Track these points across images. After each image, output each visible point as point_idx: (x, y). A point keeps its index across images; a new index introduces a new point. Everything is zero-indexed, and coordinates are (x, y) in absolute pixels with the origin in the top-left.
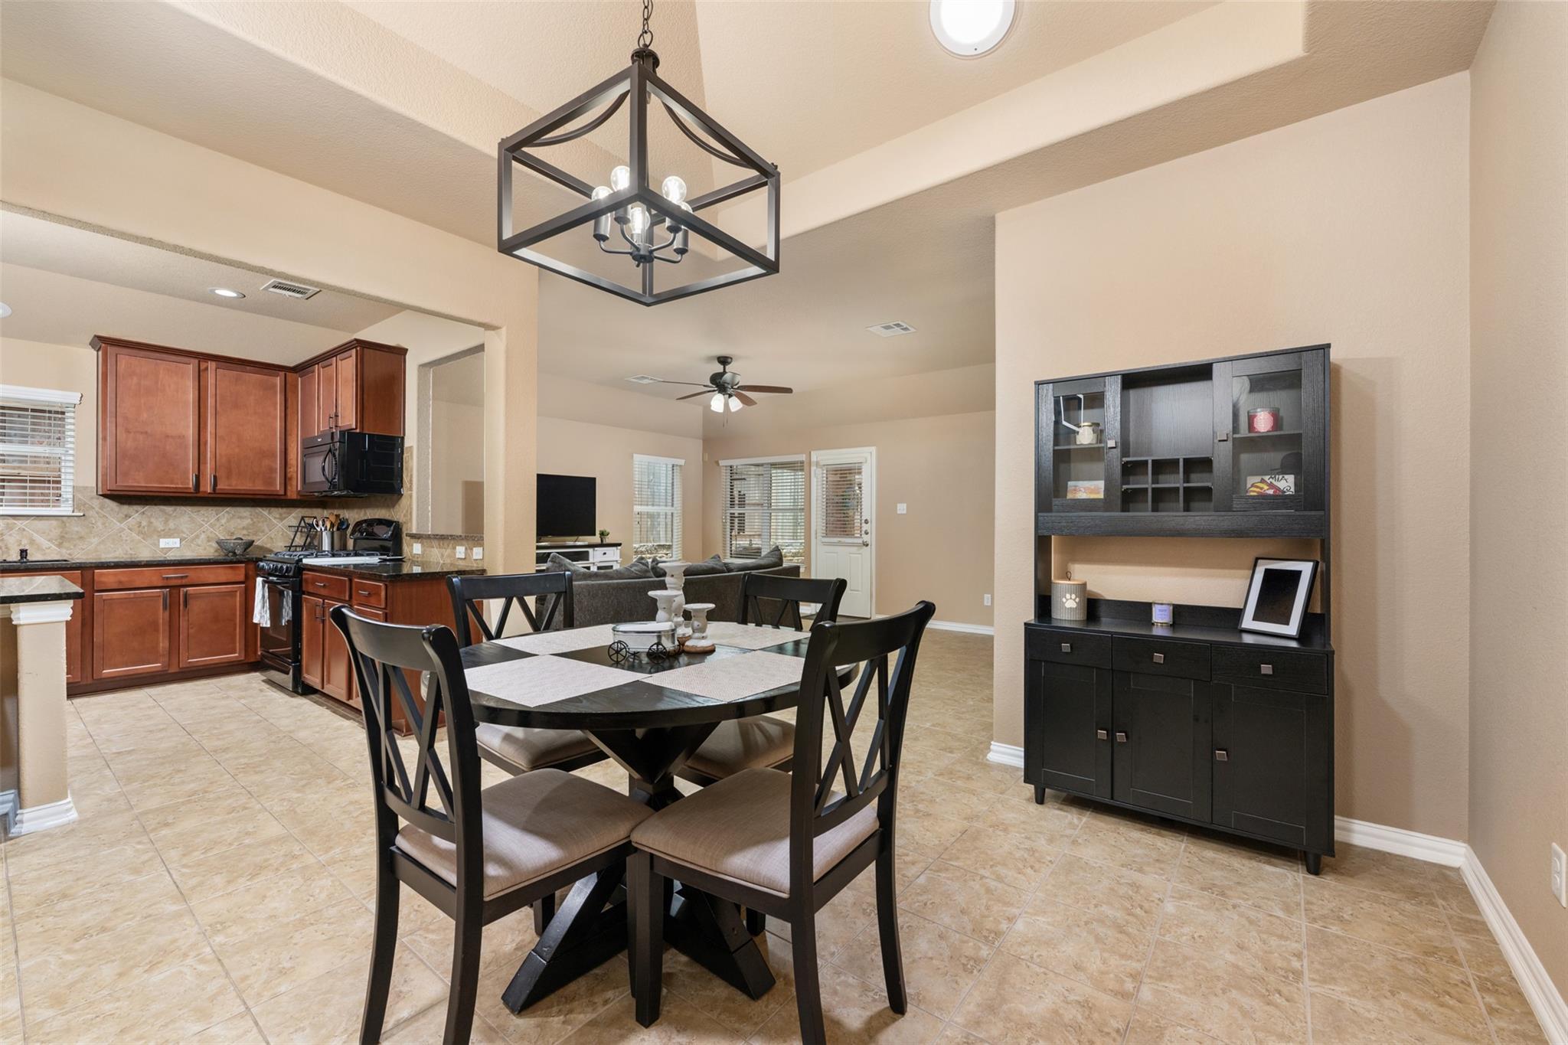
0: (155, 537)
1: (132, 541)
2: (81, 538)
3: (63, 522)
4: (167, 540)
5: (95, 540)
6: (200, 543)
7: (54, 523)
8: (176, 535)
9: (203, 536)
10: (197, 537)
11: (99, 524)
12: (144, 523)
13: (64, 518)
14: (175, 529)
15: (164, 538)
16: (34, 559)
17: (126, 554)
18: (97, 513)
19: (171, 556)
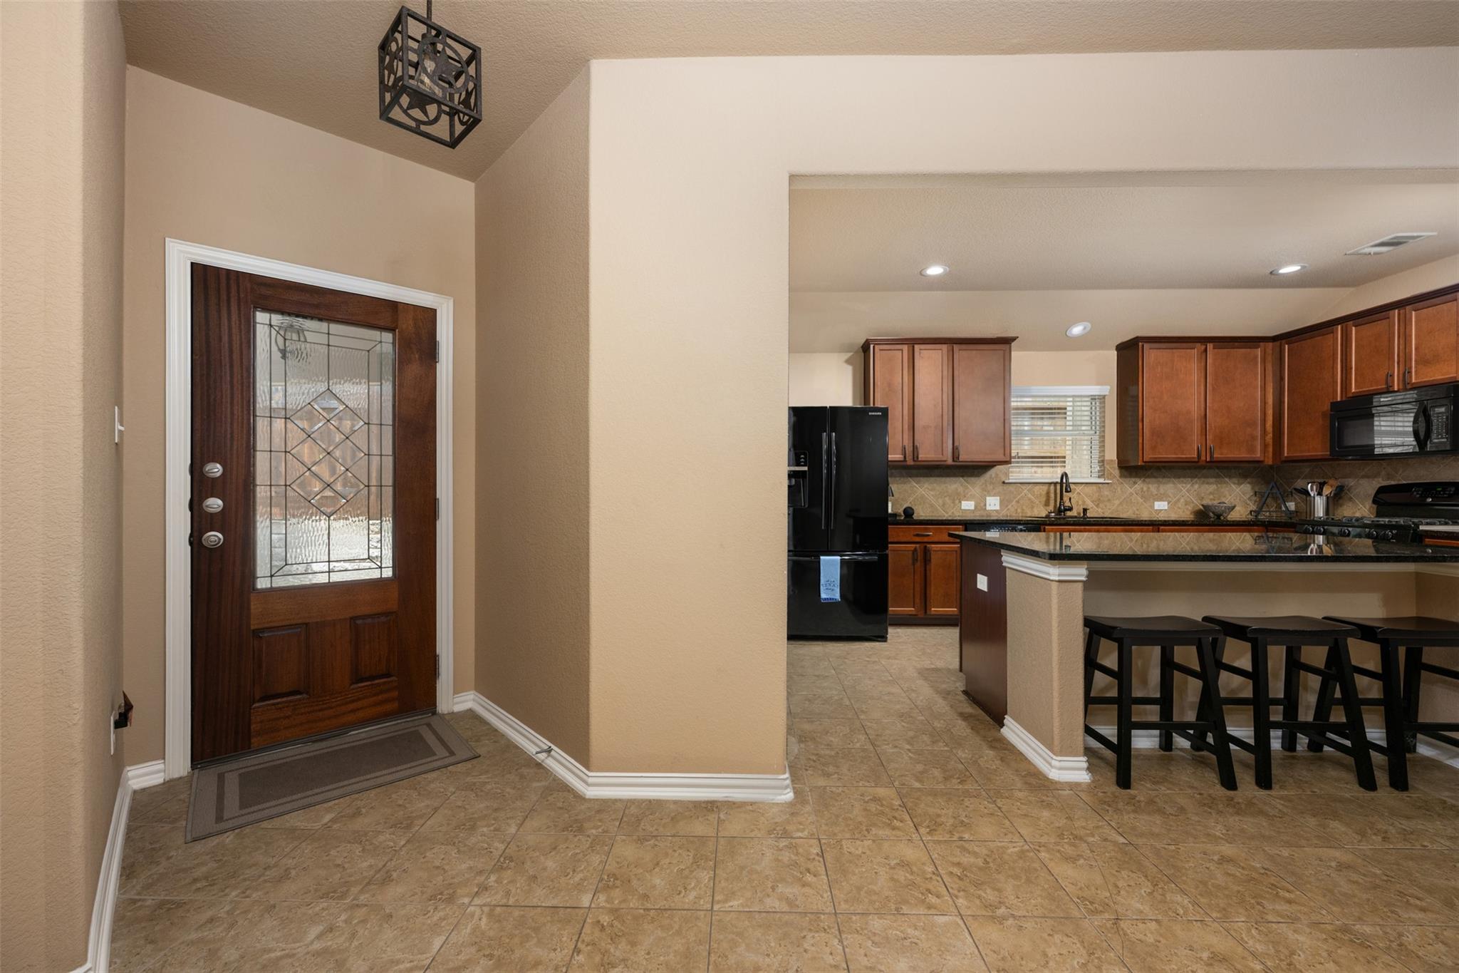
0: (1152, 500)
1: (1138, 503)
2: (1109, 500)
3: (1099, 488)
4: (1160, 503)
5: (1117, 502)
6: (1180, 506)
7: (1094, 487)
8: (1164, 499)
9: (1182, 500)
10: (1179, 500)
11: (1119, 489)
12: (1145, 489)
13: (1100, 485)
14: (1164, 494)
15: (1158, 501)
16: (1092, 516)
17: (1134, 514)
18: (1118, 480)
19: (1162, 517)
